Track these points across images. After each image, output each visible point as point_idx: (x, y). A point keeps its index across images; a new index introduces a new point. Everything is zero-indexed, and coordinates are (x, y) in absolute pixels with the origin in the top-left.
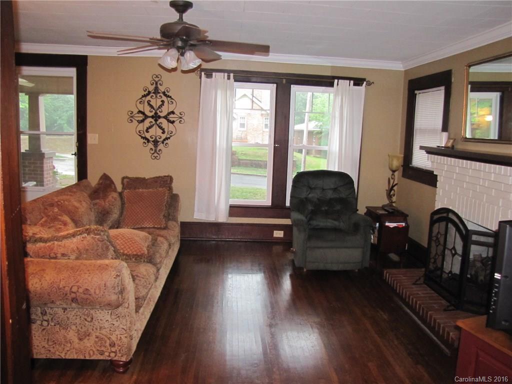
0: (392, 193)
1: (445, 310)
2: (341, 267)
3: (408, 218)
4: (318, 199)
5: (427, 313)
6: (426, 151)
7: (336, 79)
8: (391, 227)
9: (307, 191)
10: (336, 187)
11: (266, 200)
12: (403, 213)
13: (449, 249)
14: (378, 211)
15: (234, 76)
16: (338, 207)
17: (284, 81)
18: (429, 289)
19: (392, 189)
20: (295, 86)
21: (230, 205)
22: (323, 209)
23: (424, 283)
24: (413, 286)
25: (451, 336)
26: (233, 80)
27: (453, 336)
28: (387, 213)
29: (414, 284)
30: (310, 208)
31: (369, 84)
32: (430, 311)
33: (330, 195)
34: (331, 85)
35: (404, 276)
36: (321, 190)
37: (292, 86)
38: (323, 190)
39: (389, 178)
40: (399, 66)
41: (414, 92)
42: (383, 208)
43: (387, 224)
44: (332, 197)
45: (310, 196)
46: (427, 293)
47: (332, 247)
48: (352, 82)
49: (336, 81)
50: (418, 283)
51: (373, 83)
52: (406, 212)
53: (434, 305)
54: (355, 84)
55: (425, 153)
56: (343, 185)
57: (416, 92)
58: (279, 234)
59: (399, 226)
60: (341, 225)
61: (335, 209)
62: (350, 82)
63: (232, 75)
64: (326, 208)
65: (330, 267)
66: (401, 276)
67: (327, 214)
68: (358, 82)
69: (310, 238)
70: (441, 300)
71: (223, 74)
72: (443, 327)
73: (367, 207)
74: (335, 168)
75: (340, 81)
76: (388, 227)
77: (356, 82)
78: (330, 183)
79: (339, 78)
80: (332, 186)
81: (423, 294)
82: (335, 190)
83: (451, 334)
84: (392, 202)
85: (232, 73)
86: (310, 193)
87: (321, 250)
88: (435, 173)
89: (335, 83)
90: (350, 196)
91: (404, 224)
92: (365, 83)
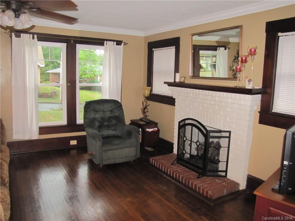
0: (145, 111)
1: (198, 178)
2: (124, 160)
3: (158, 125)
4: (101, 118)
5: (189, 182)
6: (168, 85)
7: (106, 41)
8: (150, 131)
9: (94, 114)
10: (112, 109)
11: (63, 121)
12: (154, 122)
13: (194, 142)
14: (140, 122)
15: (37, 37)
16: (114, 122)
17: (72, 42)
18: (181, 166)
19: (145, 108)
20: (79, 45)
21: (39, 127)
22: (105, 124)
23: (177, 163)
24: (172, 166)
25: (209, 193)
26: (37, 40)
27: (211, 194)
28: (145, 123)
29: (172, 164)
30: (97, 124)
31: (125, 44)
32: (191, 180)
33: (108, 114)
34: (102, 44)
35: (164, 160)
36: (103, 112)
37: (77, 45)
38: (104, 111)
39: (143, 102)
40: (142, 34)
41: (152, 49)
42: (141, 120)
43: (147, 130)
44: (110, 116)
45: (96, 116)
46: (182, 169)
47: (118, 149)
48: (115, 43)
49: (106, 42)
50: (174, 163)
51: (127, 43)
52: (156, 121)
53: (191, 176)
54: (117, 44)
55: (167, 86)
56: (117, 108)
57: (153, 49)
58: (73, 143)
59: (154, 130)
60: (118, 133)
61: (113, 123)
62: (114, 43)
63: (36, 36)
64: (107, 123)
65: (118, 161)
66: (162, 160)
67: (108, 127)
68: (119, 43)
69: (104, 144)
70: (192, 172)
71: (29, 35)
72: (202, 189)
73: (131, 120)
74: (107, 97)
75: (108, 42)
76: (148, 131)
77: (118, 43)
78: (107, 107)
79: (107, 40)
80: (110, 109)
81: (181, 170)
82: (111, 111)
83: (209, 192)
84: (146, 116)
85: (36, 34)
86: (96, 115)
87: (112, 151)
88: (173, 98)
89: (105, 43)
90: (120, 115)
91: (157, 129)
92: (123, 43)
